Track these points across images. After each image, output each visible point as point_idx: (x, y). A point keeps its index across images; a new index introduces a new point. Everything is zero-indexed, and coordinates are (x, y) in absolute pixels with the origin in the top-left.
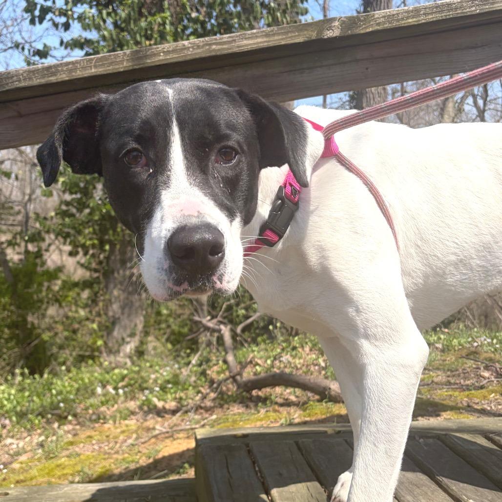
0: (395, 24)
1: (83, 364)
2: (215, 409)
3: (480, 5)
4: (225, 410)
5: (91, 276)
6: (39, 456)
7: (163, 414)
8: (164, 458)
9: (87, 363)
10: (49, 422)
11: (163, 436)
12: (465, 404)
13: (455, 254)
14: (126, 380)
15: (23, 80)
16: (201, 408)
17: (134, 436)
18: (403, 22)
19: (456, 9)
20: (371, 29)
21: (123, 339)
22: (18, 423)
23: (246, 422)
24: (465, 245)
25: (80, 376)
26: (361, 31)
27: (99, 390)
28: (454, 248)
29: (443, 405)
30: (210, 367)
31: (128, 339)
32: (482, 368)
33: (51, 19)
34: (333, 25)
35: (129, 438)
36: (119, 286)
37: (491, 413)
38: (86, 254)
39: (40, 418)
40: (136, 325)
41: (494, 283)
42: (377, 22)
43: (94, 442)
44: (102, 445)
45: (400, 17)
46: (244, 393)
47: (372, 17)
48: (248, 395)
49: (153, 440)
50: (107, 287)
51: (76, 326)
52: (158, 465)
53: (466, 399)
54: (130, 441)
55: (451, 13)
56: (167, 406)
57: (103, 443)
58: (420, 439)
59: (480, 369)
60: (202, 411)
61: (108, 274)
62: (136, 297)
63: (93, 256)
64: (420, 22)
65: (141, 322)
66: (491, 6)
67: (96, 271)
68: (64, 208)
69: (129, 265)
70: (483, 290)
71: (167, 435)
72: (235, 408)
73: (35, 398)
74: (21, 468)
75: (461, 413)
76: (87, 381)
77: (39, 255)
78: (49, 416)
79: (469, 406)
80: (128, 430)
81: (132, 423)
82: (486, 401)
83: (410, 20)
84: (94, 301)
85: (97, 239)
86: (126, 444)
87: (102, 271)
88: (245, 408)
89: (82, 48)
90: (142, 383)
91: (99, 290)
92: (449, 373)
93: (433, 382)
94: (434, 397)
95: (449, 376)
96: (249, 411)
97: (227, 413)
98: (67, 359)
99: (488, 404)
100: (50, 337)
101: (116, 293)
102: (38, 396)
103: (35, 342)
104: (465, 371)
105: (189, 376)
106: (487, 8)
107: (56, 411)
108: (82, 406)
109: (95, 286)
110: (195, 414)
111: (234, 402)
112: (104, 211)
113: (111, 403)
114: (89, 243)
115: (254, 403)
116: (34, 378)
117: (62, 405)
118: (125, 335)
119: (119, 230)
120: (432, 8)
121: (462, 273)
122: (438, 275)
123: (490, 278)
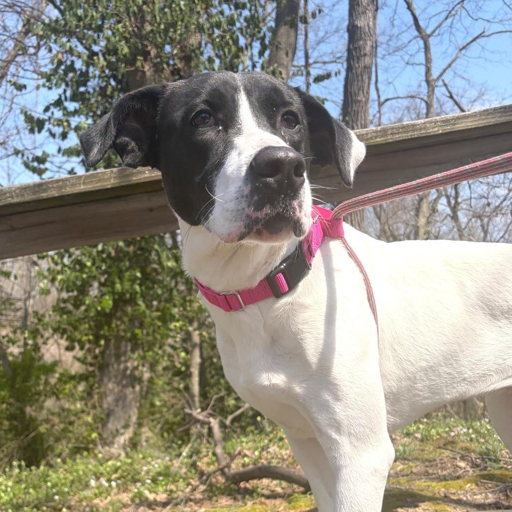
1: (78, 456)
2: (204, 501)
3: (443, 126)
4: (213, 502)
5: (87, 370)
7: (154, 507)
9: (81, 454)
12: (443, 495)
13: (426, 360)
14: (120, 471)
15: (16, 196)
16: (191, 500)
18: (372, 141)
19: (421, 129)
21: (117, 431)
24: (435, 352)
25: (75, 467)
27: (93, 483)
28: (426, 354)
29: (421, 496)
30: (200, 459)
31: (122, 431)
32: (458, 459)
33: (49, 130)
36: (114, 380)
37: (467, 503)
38: (82, 348)
39: (35, 510)
40: (130, 417)
45: (369, 136)
46: (232, 486)
48: (236, 487)
50: (101, 380)
51: (73, 418)
53: (443, 490)
55: (416, 133)
56: (158, 499)
59: (456, 459)
60: (192, 503)
61: (103, 367)
62: (130, 389)
63: (89, 350)
65: (135, 414)
66: (453, 127)
67: (91, 365)
68: (61, 305)
69: (123, 359)
70: (448, 397)
72: (223, 501)
73: (31, 490)
75: (438, 504)
76: (81, 473)
78: (45, 508)
79: (446, 496)
82: (462, 492)
83: (379, 140)
84: (89, 393)
85: (93, 335)
87: (97, 365)
88: (233, 500)
90: (135, 475)
91: (94, 383)
92: (427, 463)
93: (412, 472)
94: (413, 487)
95: (427, 467)
96: (237, 503)
97: (215, 506)
98: (63, 451)
99: (464, 494)
100: (47, 429)
101: (110, 386)
102: (34, 488)
103: (33, 434)
104: (442, 462)
105: (180, 468)
106: (449, 128)
107: (51, 504)
108: (76, 498)
109: (91, 379)
110: (185, 506)
111: (223, 494)
112: (99, 308)
113: (104, 495)
114: (84, 338)
115: (242, 496)
116: (31, 470)
117: (57, 497)
118: (119, 427)
119: (113, 325)
120: (398, 128)
121: (431, 379)
122: (409, 379)
123: (455, 385)
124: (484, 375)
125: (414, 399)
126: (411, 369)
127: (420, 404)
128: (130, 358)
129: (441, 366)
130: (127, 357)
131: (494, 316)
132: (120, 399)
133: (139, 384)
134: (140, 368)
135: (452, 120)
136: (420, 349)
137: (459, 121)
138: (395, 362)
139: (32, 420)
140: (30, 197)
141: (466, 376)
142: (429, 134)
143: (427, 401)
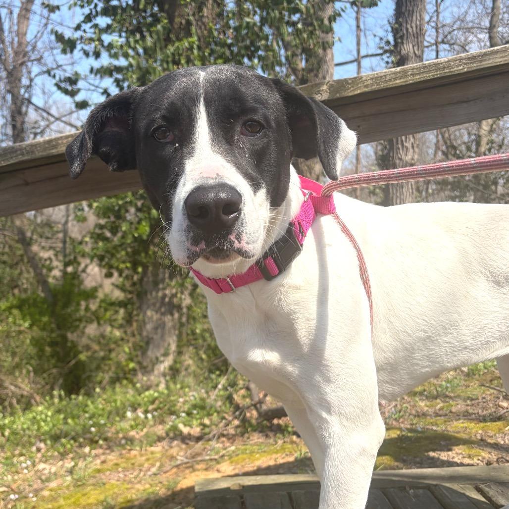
0: (383, 85)
1: (118, 385)
2: (236, 437)
3: (468, 63)
4: (245, 439)
5: (126, 297)
6: (67, 483)
7: (188, 441)
8: (182, 490)
9: (121, 383)
10: (81, 446)
11: (184, 466)
12: (479, 437)
13: (423, 331)
14: (157, 402)
15: (27, 153)
16: (223, 435)
17: (158, 464)
18: (391, 83)
19: (444, 68)
20: (359, 92)
21: (157, 359)
22: (52, 446)
23: (263, 454)
24: (434, 323)
25: (114, 397)
26: (349, 93)
27: (129, 414)
28: (423, 325)
29: (456, 438)
30: (236, 391)
31: (162, 359)
32: (501, 398)
33: (82, 49)
34: (321, 89)
35: (153, 465)
36: (152, 307)
37: (503, 448)
38: (120, 275)
39: (72, 442)
40: (169, 345)
41: (460, 358)
42: (365, 84)
43: (120, 469)
44: (127, 473)
45: (388, 78)
46: (265, 422)
47: (360, 79)
48: (268, 424)
49: (175, 470)
50: (140, 308)
51: (113, 346)
52: (176, 497)
53: (481, 432)
54: (154, 470)
55: (438, 72)
56: (192, 432)
57: (128, 471)
58: (410, 490)
59: (499, 398)
60: (224, 439)
61: (141, 295)
62: (169, 317)
63: (127, 277)
64: (408, 83)
65: (174, 341)
66: (479, 64)
67: (130, 292)
68: (98, 231)
69: (161, 286)
70: (449, 365)
71: (188, 465)
72: (255, 438)
73: (70, 421)
74: (51, 495)
75: (473, 448)
76: (119, 403)
77: (75, 276)
78: (81, 440)
79: (482, 440)
80: (154, 458)
81: (158, 448)
82: (501, 435)
83: (398, 81)
84: (129, 320)
85: (130, 262)
86: (149, 473)
87: (136, 293)
88: (264, 437)
89: (111, 75)
90: (171, 406)
91: (133, 311)
92: (469, 402)
93: (451, 412)
94: (449, 429)
95: (468, 405)
96: (269, 441)
97: (247, 443)
98: (103, 378)
99: (502, 437)
100: (87, 357)
101: (149, 313)
102: (73, 418)
103: (73, 362)
104: (484, 400)
105: (215, 400)
106: (475, 66)
107: (88, 436)
108: (113, 430)
109: (129, 306)
110: (218, 442)
111: (255, 431)
112: (136, 235)
113: (140, 427)
114: (122, 266)
115: (273, 433)
116: (71, 399)
117: (93, 429)
118: (158, 355)
119: (150, 252)
120: (420, 68)
121: (429, 349)
122: (407, 350)
123: (456, 353)
124: (487, 343)
125: (412, 369)
126: (409, 340)
127: (418, 372)
128: (168, 285)
129: (440, 335)
130: (165, 284)
131: (497, 283)
132: (160, 326)
133: (178, 311)
134: (179, 295)
135: (479, 56)
136: (417, 320)
137: (487, 57)
138: (391, 334)
139: (74, 345)
140: (40, 154)
141: (467, 344)
142: (453, 73)
143: (427, 369)
